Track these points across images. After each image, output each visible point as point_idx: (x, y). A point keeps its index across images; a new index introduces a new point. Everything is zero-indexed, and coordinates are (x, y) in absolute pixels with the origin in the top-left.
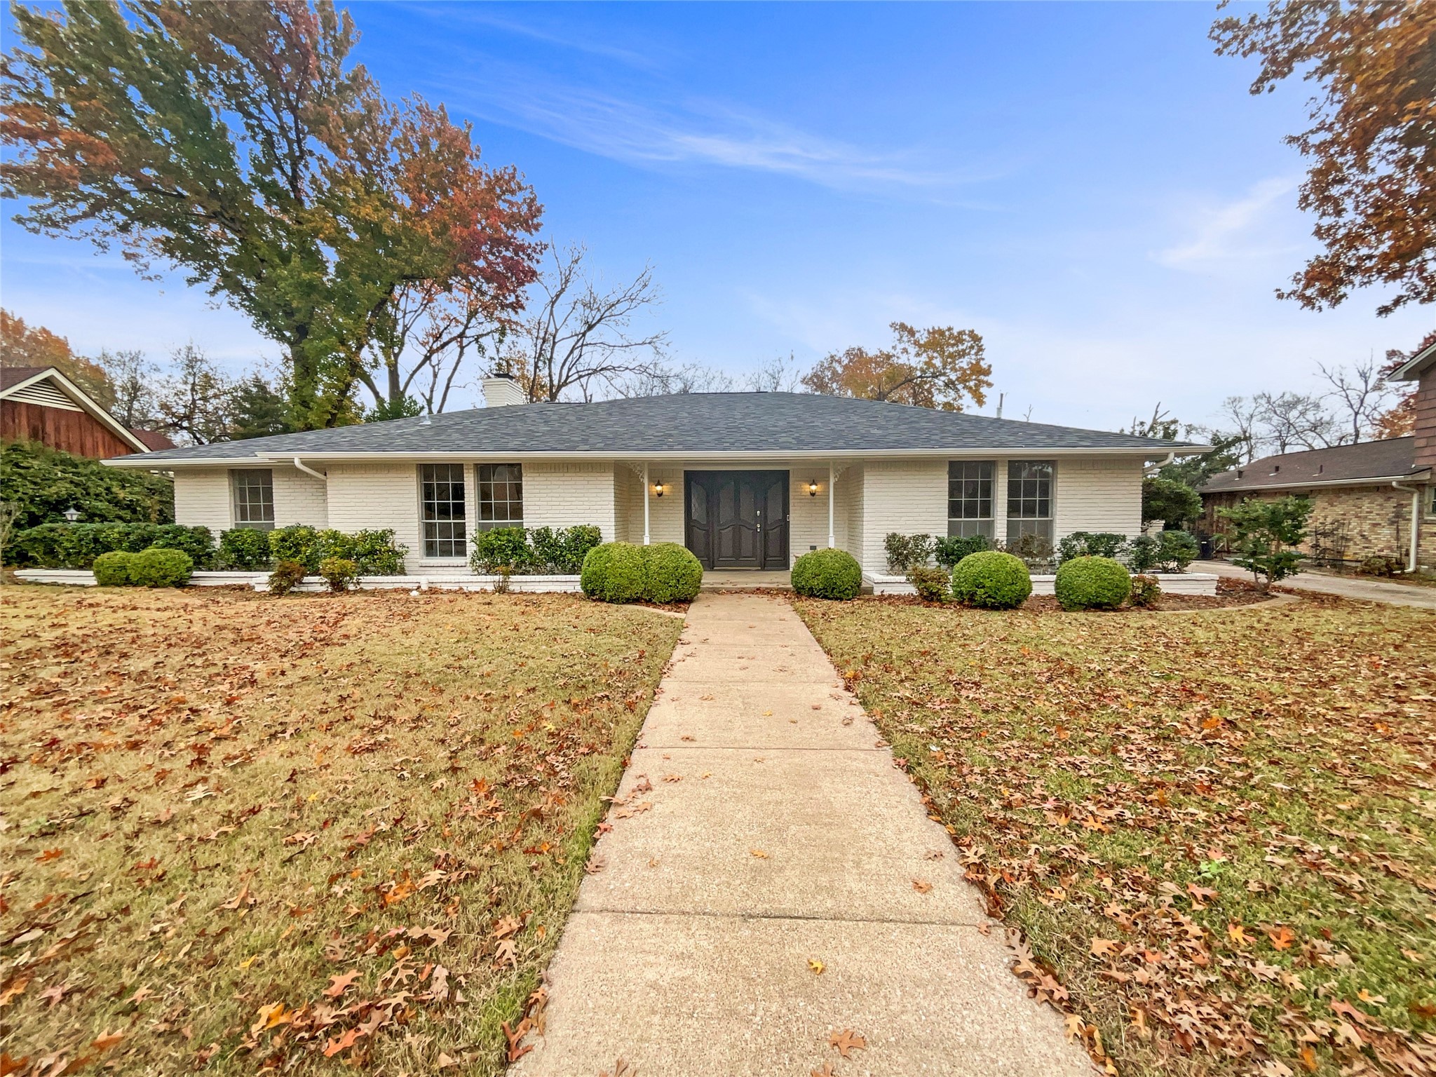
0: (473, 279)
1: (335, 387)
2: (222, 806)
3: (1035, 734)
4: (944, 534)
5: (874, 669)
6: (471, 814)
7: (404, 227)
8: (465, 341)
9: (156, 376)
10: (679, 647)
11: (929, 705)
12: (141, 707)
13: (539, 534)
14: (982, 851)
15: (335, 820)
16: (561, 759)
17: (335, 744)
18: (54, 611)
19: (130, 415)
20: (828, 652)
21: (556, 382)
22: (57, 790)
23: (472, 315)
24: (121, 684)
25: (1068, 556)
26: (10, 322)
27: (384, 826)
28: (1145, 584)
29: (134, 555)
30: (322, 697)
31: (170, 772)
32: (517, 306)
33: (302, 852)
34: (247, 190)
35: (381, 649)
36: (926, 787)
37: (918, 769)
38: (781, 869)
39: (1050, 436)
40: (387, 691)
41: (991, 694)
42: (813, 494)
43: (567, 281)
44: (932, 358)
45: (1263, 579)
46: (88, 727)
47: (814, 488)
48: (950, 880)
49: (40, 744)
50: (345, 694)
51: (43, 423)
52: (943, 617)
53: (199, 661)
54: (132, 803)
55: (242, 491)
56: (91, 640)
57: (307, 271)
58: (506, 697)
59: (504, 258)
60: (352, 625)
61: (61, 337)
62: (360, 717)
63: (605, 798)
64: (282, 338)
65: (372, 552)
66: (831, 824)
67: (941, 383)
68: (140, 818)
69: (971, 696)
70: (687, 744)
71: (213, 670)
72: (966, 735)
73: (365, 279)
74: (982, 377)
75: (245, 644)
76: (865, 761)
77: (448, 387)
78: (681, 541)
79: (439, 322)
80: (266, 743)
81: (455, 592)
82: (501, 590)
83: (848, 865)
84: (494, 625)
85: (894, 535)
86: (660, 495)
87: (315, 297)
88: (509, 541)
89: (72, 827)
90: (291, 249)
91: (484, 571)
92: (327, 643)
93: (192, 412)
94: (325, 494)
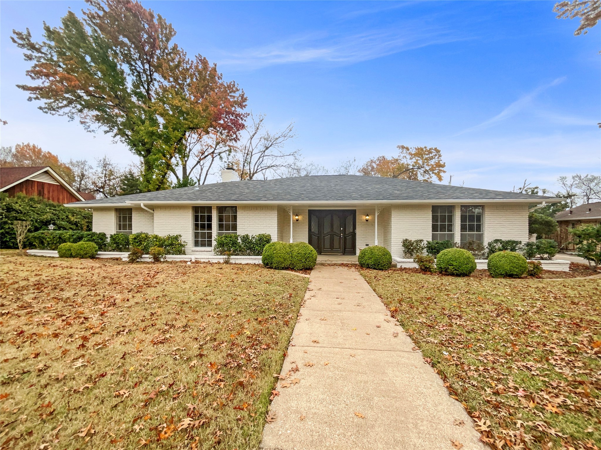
0: (218, 129)
1: (160, 174)
2: (89, 371)
3: (499, 347)
4: (430, 240)
5: (405, 306)
6: (208, 382)
7: (191, 108)
8: (214, 155)
9: (91, 171)
10: (307, 292)
11: (437, 327)
12: (64, 315)
13: (244, 237)
14: (488, 423)
15: (141, 382)
16: (253, 351)
17: (146, 338)
18: (38, 268)
19: (80, 187)
20: (380, 297)
21: (252, 172)
22: (16, 358)
23: (218, 144)
24: (57, 303)
25: (492, 251)
26: (36, 150)
27: (164, 388)
28: (534, 265)
29: (75, 244)
30: (143, 313)
31: (69, 351)
32: (236, 140)
33: (122, 402)
34: (129, 95)
35: (172, 289)
36: (446, 377)
37: (438, 365)
38: (373, 426)
39: (481, 194)
40: (173, 311)
41: (468, 322)
42: (367, 221)
43: (258, 129)
44: (417, 160)
45: (593, 263)
46: (38, 325)
47: (367, 217)
48: (472, 441)
49: (15, 333)
50: (153, 312)
51: (43, 189)
52: (434, 280)
53: (93, 293)
54: (49, 367)
55: (120, 217)
56: (50, 282)
57: (151, 127)
58: (227, 316)
59: (231, 119)
60: (160, 277)
61: (55, 155)
62: (160, 324)
63: (275, 375)
64: (140, 154)
65: (172, 244)
66: (396, 397)
67: (422, 171)
68: (50, 376)
69: (458, 323)
70: (315, 344)
71: (98, 298)
72: (461, 346)
73: (174, 129)
74: (441, 168)
75: (114, 286)
76: (408, 358)
77: (207, 174)
78: (306, 241)
79: (204, 147)
80: (115, 336)
81: (207, 263)
82: (227, 262)
83: (411, 426)
84: (223, 279)
85: (406, 240)
86: (297, 220)
87: (154, 137)
88: (230, 240)
89: (17, 380)
90: (146, 119)
91: (219, 254)
92: (149, 286)
93: (104, 185)
94: (153, 219)
